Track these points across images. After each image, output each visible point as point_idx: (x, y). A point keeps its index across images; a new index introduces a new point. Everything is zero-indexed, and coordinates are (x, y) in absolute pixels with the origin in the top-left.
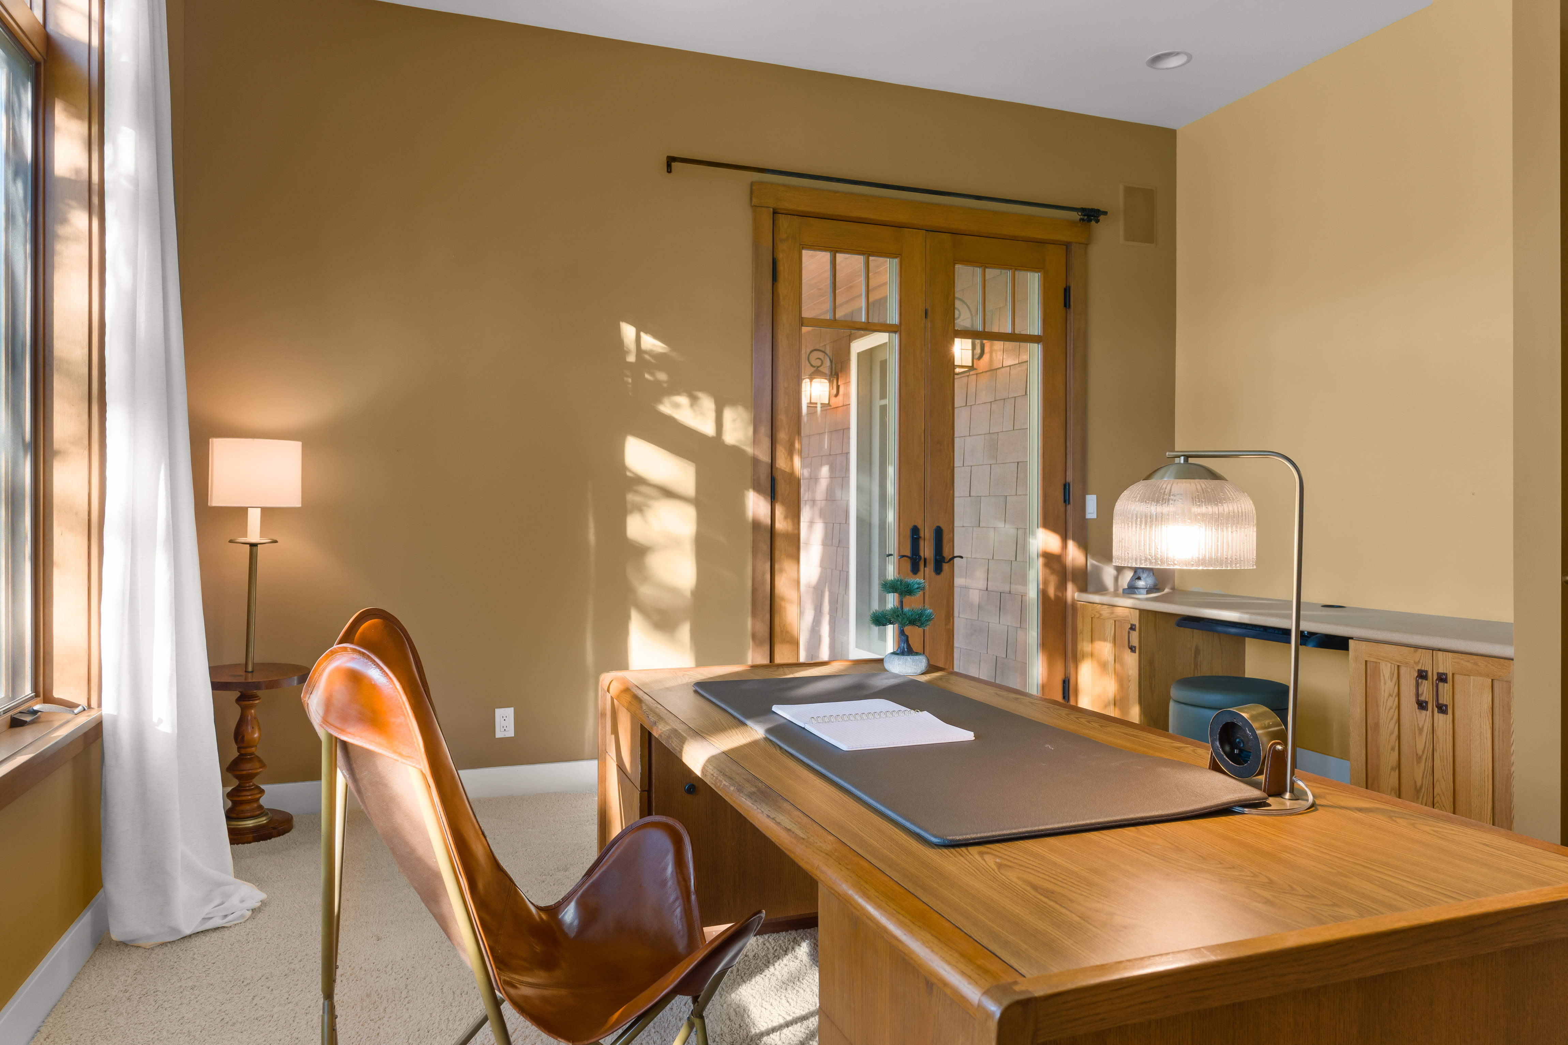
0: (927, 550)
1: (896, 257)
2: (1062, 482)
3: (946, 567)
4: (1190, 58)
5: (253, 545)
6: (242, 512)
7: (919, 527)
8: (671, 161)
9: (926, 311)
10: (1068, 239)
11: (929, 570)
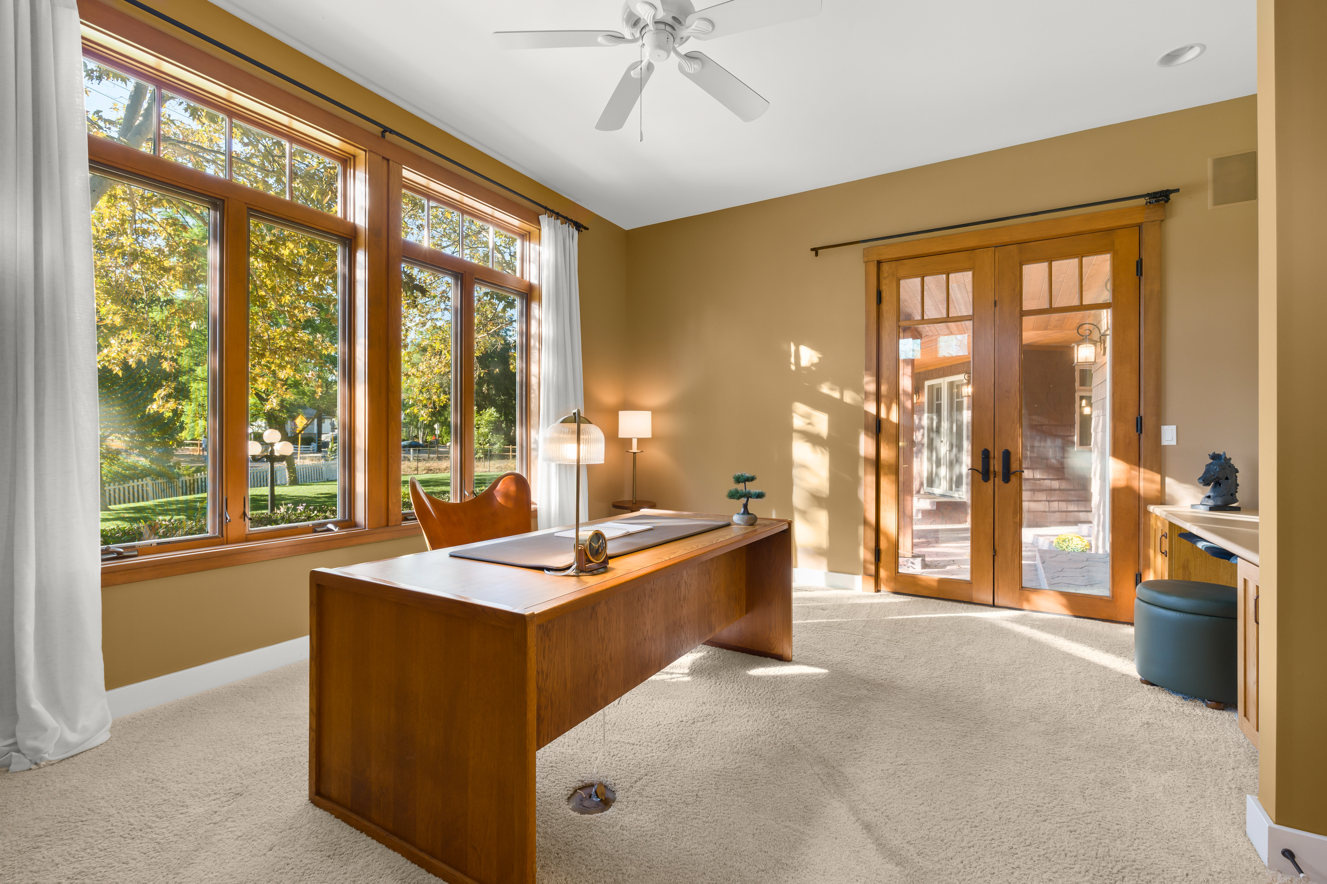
0: (997, 465)
1: (970, 270)
2: (1136, 415)
3: (1013, 478)
4: (1203, 48)
5: (634, 453)
6: (630, 440)
7: (990, 450)
8: (816, 250)
9: (995, 302)
10: (1139, 221)
11: (999, 480)
